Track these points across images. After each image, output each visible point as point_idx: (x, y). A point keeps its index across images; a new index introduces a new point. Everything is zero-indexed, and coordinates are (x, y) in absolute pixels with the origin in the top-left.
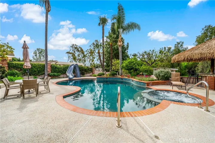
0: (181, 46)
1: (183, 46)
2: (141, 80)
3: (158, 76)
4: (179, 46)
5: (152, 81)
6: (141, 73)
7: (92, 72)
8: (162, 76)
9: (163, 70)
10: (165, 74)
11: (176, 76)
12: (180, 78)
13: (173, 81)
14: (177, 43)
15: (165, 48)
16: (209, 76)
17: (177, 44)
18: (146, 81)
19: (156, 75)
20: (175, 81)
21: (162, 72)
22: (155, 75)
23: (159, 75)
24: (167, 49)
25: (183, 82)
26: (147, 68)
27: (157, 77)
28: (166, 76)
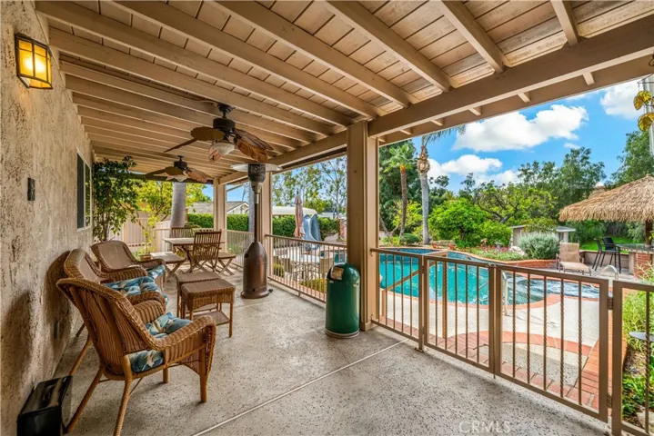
0: (582, 161)
1: (589, 160)
2: (494, 258)
3: (529, 250)
4: (579, 158)
5: (519, 259)
6: (485, 240)
7: (339, 232)
8: (539, 249)
9: (540, 235)
10: (546, 246)
11: (569, 251)
12: (580, 253)
13: (564, 261)
14: (572, 151)
15: (536, 164)
16: (640, 252)
17: (570, 153)
18: (506, 259)
19: (524, 246)
20: (568, 261)
21: (538, 240)
22: (521, 247)
23: (532, 247)
24: (541, 166)
25: (587, 263)
26: (500, 228)
27: (527, 251)
28: (548, 249)
